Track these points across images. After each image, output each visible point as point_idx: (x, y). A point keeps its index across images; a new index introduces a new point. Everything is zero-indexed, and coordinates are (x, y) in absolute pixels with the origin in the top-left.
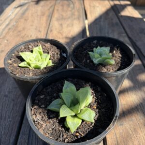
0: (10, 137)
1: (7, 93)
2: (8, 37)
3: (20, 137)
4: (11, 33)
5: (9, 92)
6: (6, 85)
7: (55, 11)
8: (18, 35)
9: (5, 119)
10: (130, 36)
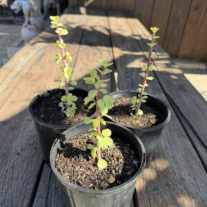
0: (23, 200)
1: (19, 151)
2: (20, 87)
3: (35, 200)
4: (23, 82)
5: (22, 150)
6: (18, 142)
7: (79, 60)
8: (33, 85)
9: (17, 180)
10: (167, 92)
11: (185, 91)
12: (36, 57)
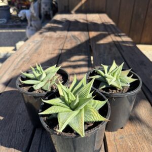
11: (145, 65)
12: (35, 48)
